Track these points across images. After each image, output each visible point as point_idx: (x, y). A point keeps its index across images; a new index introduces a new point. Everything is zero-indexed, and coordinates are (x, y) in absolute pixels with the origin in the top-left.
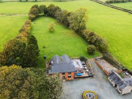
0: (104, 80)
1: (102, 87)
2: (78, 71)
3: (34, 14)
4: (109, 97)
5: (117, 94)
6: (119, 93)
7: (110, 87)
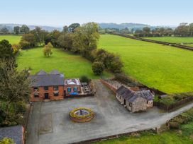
0: (110, 99)
1: (104, 105)
2: (72, 90)
3: (29, 41)
4: (112, 115)
5: (125, 112)
6: (129, 111)
7: (116, 106)
